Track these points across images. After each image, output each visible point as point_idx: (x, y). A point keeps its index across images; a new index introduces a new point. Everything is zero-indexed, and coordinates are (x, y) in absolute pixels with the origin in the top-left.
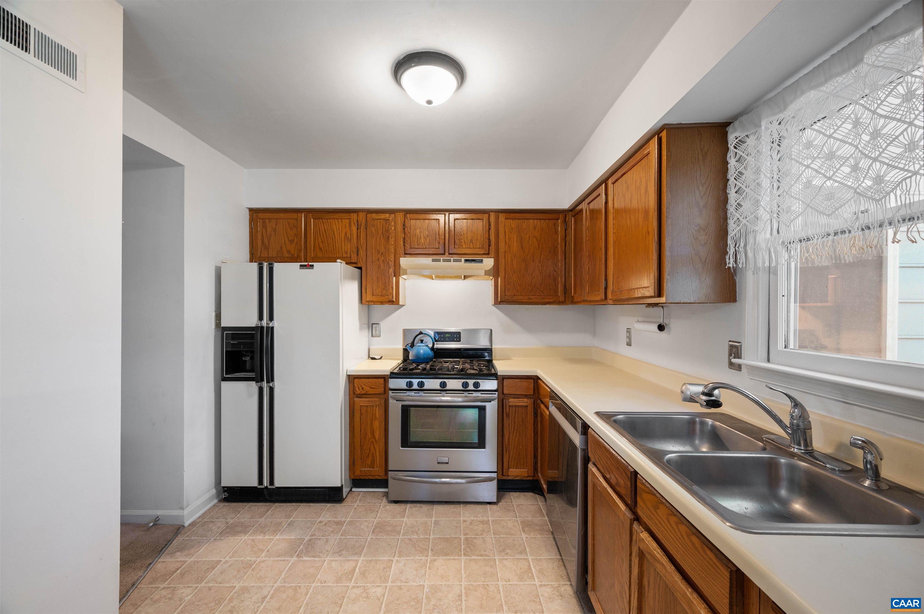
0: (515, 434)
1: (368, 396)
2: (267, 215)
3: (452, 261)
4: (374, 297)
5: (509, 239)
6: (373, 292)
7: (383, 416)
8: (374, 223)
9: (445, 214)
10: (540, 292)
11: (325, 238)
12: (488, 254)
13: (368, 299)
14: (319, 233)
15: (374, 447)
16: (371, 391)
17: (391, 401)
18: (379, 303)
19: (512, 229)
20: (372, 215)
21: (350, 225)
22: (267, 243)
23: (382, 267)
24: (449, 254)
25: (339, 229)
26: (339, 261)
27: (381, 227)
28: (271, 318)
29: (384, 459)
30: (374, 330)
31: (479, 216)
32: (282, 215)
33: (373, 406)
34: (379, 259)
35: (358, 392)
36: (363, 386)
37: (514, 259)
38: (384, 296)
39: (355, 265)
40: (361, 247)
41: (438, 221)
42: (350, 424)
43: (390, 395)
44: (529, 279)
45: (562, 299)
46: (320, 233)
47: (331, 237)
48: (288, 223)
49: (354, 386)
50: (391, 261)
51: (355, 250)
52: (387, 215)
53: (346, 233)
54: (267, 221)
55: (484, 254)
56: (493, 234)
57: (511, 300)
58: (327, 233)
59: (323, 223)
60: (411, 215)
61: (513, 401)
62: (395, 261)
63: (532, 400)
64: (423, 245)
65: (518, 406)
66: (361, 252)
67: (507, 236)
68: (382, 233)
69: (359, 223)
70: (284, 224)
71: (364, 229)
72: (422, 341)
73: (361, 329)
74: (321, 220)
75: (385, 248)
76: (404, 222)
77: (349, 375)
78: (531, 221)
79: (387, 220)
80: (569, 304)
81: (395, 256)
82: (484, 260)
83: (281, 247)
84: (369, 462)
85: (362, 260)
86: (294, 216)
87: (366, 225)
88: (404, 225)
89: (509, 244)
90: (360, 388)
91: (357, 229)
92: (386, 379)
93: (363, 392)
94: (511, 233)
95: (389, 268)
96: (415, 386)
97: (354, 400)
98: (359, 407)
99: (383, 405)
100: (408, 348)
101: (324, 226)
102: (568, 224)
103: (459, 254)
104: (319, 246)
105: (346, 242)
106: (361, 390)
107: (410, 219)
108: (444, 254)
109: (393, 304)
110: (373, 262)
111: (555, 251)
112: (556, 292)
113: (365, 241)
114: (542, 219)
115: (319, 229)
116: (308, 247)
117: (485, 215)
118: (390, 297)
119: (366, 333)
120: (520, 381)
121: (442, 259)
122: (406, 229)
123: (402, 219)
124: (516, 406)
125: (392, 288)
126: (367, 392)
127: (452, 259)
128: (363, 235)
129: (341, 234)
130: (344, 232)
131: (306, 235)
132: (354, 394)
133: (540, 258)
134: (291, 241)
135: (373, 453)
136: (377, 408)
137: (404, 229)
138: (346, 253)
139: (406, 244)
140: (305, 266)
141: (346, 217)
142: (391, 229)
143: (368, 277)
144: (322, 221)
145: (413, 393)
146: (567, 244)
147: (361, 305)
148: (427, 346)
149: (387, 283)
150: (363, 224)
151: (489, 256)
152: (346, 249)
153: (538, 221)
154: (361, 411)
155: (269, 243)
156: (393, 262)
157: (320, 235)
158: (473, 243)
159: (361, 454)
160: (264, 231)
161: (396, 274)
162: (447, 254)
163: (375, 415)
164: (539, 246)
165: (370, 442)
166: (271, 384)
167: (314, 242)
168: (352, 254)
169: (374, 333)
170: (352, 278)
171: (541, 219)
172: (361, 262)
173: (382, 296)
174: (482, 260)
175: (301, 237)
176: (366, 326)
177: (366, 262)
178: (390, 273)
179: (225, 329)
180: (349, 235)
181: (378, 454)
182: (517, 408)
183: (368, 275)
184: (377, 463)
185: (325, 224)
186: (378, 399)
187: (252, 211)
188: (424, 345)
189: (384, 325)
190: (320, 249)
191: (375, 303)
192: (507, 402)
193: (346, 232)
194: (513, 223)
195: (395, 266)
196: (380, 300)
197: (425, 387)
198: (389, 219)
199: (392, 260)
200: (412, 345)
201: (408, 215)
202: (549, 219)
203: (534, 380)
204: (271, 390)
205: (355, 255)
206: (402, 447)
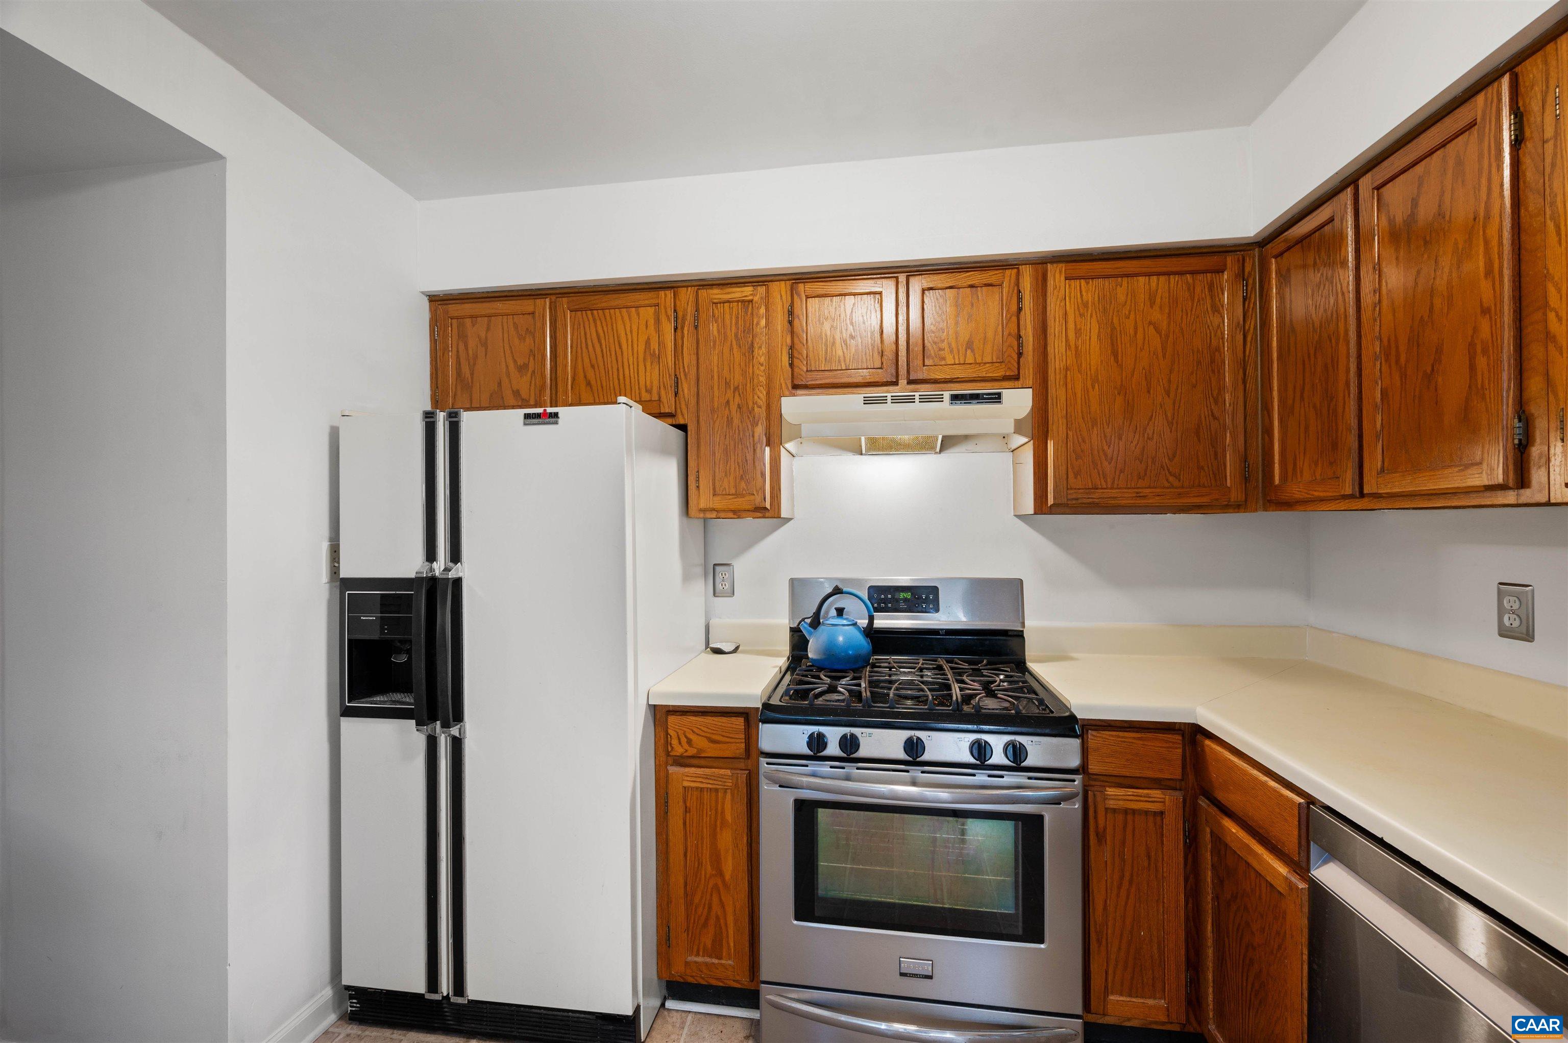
0: (1123, 893)
1: (703, 762)
2: (468, 308)
3: (917, 400)
4: (717, 498)
5: (1078, 332)
6: (714, 484)
7: (743, 821)
8: (716, 311)
9: (897, 278)
10: (1171, 479)
11: (600, 358)
12: (1017, 378)
13: (702, 506)
14: (584, 345)
15: (721, 900)
16: (712, 751)
17: (767, 789)
18: (731, 515)
19: (1086, 305)
20: (711, 291)
21: (658, 321)
22: (468, 375)
23: (736, 421)
24: (910, 382)
25: (631, 331)
26: (621, 399)
27: (734, 321)
28: (455, 556)
29: (746, 937)
30: (718, 580)
31: (992, 276)
32: (499, 306)
33: (717, 790)
34: (728, 402)
35: (678, 750)
36: (692, 736)
37: (1093, 388)
38: (743, 496)
39: (670, 420)
40: (685, 375)
41: (878, 296)
42: (658, 834)
43: (762, 771)
44: (1135, 443)
45: (1236, 495)
46: (587, 345)
47: (613, 353)
48: (514, 323)
49: (667, 734)
50: (760, 407)
51: (670, 382)
52: (748, 290)
53: (648, 342)
54: (468, 322)
55: (1006, 378)
56: (1028, 321)
57: (1085, 501)
58: (603, 341)
59: (594, 320)
60: (808, 286)
61: (1116, 796)
62: (768, 407)
63: (1179, 795)
64: (839, 361)
65: (1134, 811)
66: (685, 386)
67: (1071, 326)
68: (736, 335)
69: (680, 314)
70: (505, 328)
71: (692, 328)
72: (840, 612)
73: (687, 577)
74: (589, 312)
75: (744, 373)
76: (792, 305)
77: (655, 706)
78: (1142, 279)
79: (746, 303)
80: (1256, 510)
81: (768, 393)
82: (1006, 394)
83: (500, 384)
84: (707, 940)
85: (687, 406)
86: (527, 305)
87: (697, 318)
88: (791, 313)
89: (1076, 347)
90: (684, 740)
91: (676, 329)
92: (753, 720)
93: (692, 752)
94: (1081, 315)
95: (755, 424)
96: (833, 749)
97: (667, 770)
98: (681, 790)
99: (744, 789)
100: (805, 629)
101: (596, 327)
102: (1251, 281)
103: (935, 382)
104: (585, 377)
105: (648, 364)
106: (686, 746)
107: (807, 297)
108: (895, 383)
109: (764, 517)
110: (713, 411)
111: (1213, 361)
112: (1219, 474)
113: (694, 357)
114: (1175, 273)
115: (585, 334)
116: (559, 380)
117: (1008, 272)
118: (758, 499)
119: (700, 587)
120: (1139, 739)
121: (889, 395)
122: (796, 322)
123: (787, 298)
124: (1126, 811)
125: (763, 475)
126: (700, 750)
127: (917, 394)
128: (688, 344)
129: (635, 346)
130: (643, 339)
131: (556, 350)
132: (668, 754)
133: (1169, 381)
134: (522, 369)
135: (717, 918)
136: (729, 796)
137: (791, 323)
138: (649, 391)
139: (796, 362)
140: (538, 416)
141: (647, 302)
142: (758, 324)
143: (702, 448)
144: (592, 314)
145: (825, 768)
146: (1249, 339)
147: (685, 519)
148: (855, 624)
149: (750, 462)
150: (688, 318)
151: (1017, 384)
152: (648, 383)
153: (1162, 278)
154: (685, 802)
155: (472, 374)
156: (764, 408)
157: (587, 348)
158: (973, 351)
159: (688, 917)
160: (462, 347)
161: (772, 439)
162: (903, 382)
163: (723, 812)
164: (1164, 349)
165: (710, 885)
166: (455, 731)
167: (574, 368)
168: (663, 393)
169: (719, 587)
170: (664, 451)
171: (1168, 274)
172: (685, 411)
173: (737, 495)
174: (999, 395)
175: (544, 356)
176: (699, 570)
177: (698, 411)
178: (756, 438)
179: (347, 583)
180: (654, 345)
181: (730, 919)
182: (1130, 817)
183: (702, 444)
184: (728, 944)
185: (598, 323)
186: (728, 772)
187: (438, 301)
188: (845, 622)
189: (742, 567)
190: (589, 384)
191: (719, 513)
192: (1099, 799)
193: (649, 339)
194: (1090, 291)
195: (768, 418)
196: (732, 507)
197: (862, 752)
198: (752, 301)
199: (760, 402)
200: (816, 622)
201: (801, 286)
202: (1192, 273)
203: (1183, 736)
204: (457, 744)
205: (671, 395)
206: (797, 919)
